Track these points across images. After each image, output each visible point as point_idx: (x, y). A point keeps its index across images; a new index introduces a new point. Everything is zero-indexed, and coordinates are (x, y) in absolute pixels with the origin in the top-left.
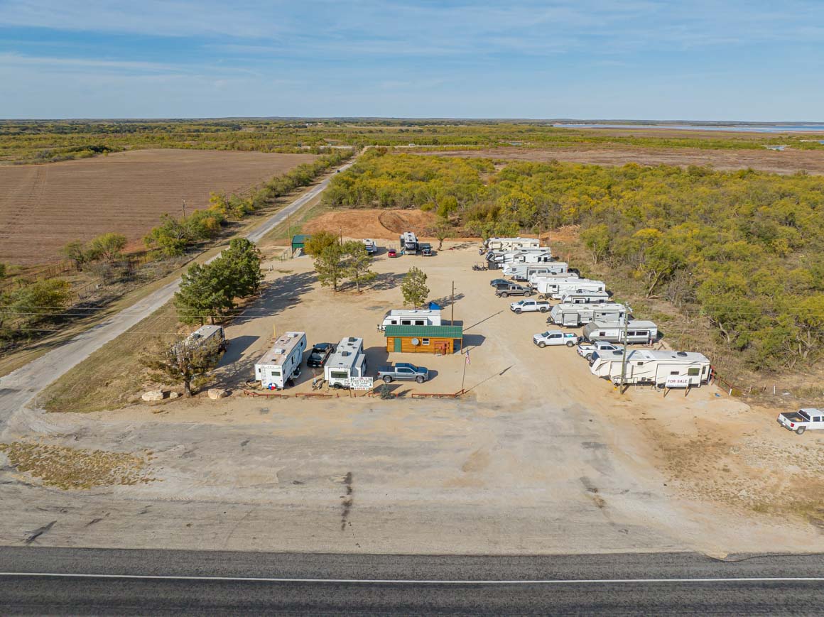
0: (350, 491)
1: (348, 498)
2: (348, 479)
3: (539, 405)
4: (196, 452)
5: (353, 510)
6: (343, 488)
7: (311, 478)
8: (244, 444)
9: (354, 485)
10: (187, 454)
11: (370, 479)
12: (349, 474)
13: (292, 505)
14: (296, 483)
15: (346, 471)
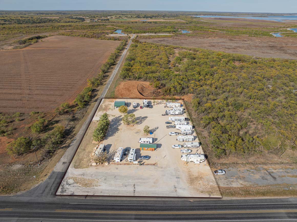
0: (135, 188)
1: (134, 189)
2: (134, 186)
3: (170, 167)
4: (107, 179)
5: (135, 192)
6: (133, 187)
7: (128, 185)
8: (115, 177)
9: (136, 187)
10: (105, 179)
11: (138, 185)
12: (134, 184)
13: (125, 191)
14: (125, 186)
15: (134, 183)
